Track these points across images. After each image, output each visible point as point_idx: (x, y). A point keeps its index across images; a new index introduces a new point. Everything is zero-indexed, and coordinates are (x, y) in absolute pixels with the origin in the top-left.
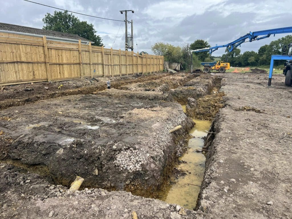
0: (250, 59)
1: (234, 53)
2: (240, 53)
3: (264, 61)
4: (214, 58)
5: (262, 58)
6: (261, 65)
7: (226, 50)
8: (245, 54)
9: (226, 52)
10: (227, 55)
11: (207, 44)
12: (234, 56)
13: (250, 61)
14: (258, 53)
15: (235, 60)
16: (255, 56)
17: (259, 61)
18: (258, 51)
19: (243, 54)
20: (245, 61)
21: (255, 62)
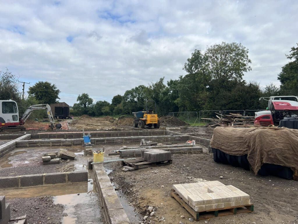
0: (102, 108)
1: (86, 103)
2: (93, 103)
3: (119, 110)
5: (117, 107)
6: (116, 115)
7: (77, 99)
8: (97, 103)
9: (77, 101)
10: (79, 104)
12: (87, 105)
13: (104, 111)
15: (88, 109)
17: (114, 111)
18: (112, 101)
19: (95, 103)
20: (99, 111)
21: (110, 111)
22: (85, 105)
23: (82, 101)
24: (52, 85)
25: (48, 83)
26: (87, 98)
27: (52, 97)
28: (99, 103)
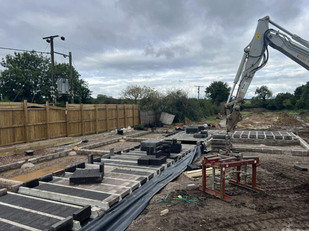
0: (284, 101)
1: (265, 95)
2: (273, 95)
3: (302, 104)
4: (245, 101)
5: (300, 100)
6: (299, 109)
7: (256, 92)
9: (255, 94)
10: (257, 97)
11: (227, 86)
12: (266, 98)
13: (286, 104)
14: (294, 95)
15: (267, 103)
16: (291, 98)
17: (296, 104)
18: (294, 93)
20: (280, 105)
21: (292, 105)
22: (264, 98)
23: (261, 95)
24: (224, 83)
25: (221, 82)
26: (266, 90)
27: (224, 94)
28: (279, 95)
